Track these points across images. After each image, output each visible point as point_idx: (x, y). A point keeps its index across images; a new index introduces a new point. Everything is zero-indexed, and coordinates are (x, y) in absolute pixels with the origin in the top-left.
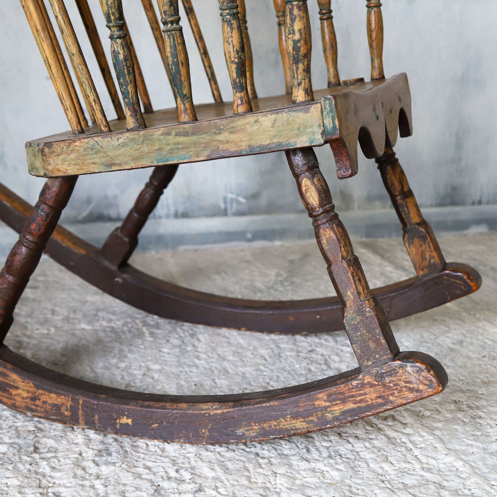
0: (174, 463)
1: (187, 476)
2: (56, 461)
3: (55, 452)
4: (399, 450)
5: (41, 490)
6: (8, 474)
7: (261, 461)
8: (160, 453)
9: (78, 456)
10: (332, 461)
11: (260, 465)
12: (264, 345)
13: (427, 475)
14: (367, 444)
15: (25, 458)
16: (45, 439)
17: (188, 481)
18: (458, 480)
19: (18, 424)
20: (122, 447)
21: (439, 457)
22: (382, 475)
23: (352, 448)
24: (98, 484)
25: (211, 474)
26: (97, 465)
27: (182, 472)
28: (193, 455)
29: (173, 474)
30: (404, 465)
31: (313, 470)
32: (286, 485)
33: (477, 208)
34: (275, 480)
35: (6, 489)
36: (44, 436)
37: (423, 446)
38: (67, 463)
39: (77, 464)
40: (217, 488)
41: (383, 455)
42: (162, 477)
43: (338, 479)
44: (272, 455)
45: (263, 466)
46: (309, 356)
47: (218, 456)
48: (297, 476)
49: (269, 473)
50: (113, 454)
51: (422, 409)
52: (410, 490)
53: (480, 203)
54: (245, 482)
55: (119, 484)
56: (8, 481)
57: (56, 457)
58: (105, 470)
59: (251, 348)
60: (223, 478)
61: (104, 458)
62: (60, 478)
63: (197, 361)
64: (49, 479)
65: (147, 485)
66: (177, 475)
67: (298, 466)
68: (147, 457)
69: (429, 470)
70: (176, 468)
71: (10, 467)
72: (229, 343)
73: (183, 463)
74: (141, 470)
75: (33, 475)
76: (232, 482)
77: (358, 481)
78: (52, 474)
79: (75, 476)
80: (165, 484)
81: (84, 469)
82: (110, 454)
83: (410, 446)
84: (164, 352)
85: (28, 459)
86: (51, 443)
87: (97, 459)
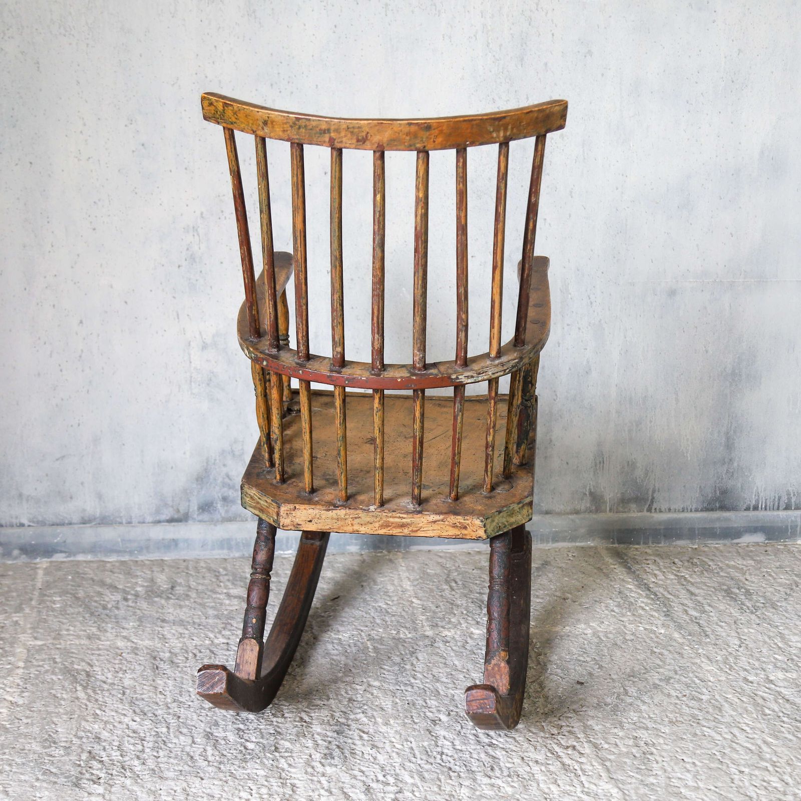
0: (382, 769)
1: (391, 780)
2: (292, 759)
3: (291, 752)
4: (569, 775)
5: (282, 781)
6: (257, 766)
7: (452, 774)
8: (373, 760)
9: (309, 757)
10: (510, 779)
11: (450, 778)
12: (476, 669)
14: (543, 768)
15: (268, 755)
16: (283, 741)
17: (392, 784)
19: (261, 727)
20: (343, 753)
21: (601, 784)
22: (547, 794)
23: (529, 770)
24: (323, 780)
25: (410, 781)
26: (323, 765)
27: (388, 777)
28: (398, 765)
29: (381, 778)
30: (568, 788)
31: (493, 785)
32: (467, 794)
33: (752, 514)
34: (460, 790)
35: (256, 777)
36: (282, 739)
37: (590, 773)
38: (300, 762)
39: (308, 763)
40: (413, 791)
41: (554, 778)
42: (372, 779)
43: (510, 793)
44: (462, 770)
45: (453, 778)
47: (418, 768)
48: (478, 788)
49: (457, 784)
50: (336, 758)
51: (603, 742)
53: (756, 508)
54: (436, 789)
55: (339, 781)
56: (257, 771)
57: (291, 756)
58: (329, 770)
59: (464, 670)
60: (419, 784)
61: (328, 761)
62: (295, 773)
63: (413, 681)
64: (287, 773)
65: (361, 784)
66: (384, 779)
67: (481, 780)
68: (362, 763)
70: (383, 773)
71: (258, 761)
72: (445, 664)
73: (390, 770)
74: (356, 773)
75: (275, 769)
76: (425, 788)
77: (526, 797)
78: (289, 769)
79: (306, 773)
80: (374, 785)
81: (313, 768)
82: (333, 758)
83: (580, 772)
84: (384, 669)
85: (271, 756)
86: (287, 744)
87: (323, 761)
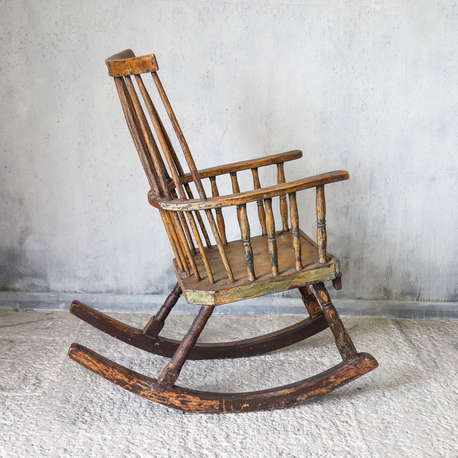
0: (238, 426)
1: (241, 432)
2: (191, 418)
4: (341, 436)
5: (182, 429)
6: (171, 420)
7: (275, 431)
9: (200, 418)
10: (307, 436)
11: (274, 433)
13: (347, 449)
14: (327, 432)
15: (179, 415)
17: (241, 434)
18: (358, 452)
20: (219, 417)
21: (357, 442)
22: (325, 445)
23: (319, 432)
24: (205, 430)
25: (252, 433)
26: (207, 423)
27: (240, 431)
28: (247, 425)
29: (236, 431)
30: (338, 443)
31: (296, 439)
32: (281, 442)
34: (278, 440)
35: (169, 426)
37: (353, 436)
40: (252, 439)
41: (331, 437)
42: (231, 432)
43: (305, 443)
44: (282, 430)
45: (275, 434)
47: (258, 427)
48: (288, 440)
49: (277, 437)
50: (215, 419)
51: (364, 420)
52: (334, 453)
54: (265, 438)
55: (213, 431)
56: (170, 423)
58: (209, 425)
60: (256, 436)
61: (210, 420)
62: (191, 426)
63: (267, 382)
65: (224, 433)
66: (238, 432)
67: (291, 436)
68: (228, 423)
69: (348, 446)
70: (238, 429)
71: (172, 418)
72: (287, 375)
73: (242, 427)
74: (224, 427)
75: (181, 423)
76: (259, 438)
77: (313, 446)
78: (188, 423)
79: (197, 426)
80: (231, 434)
81: (201, 423)
82: (213, 419)
83: (347, 435)
84: (253, 376)
87: (207, 420)
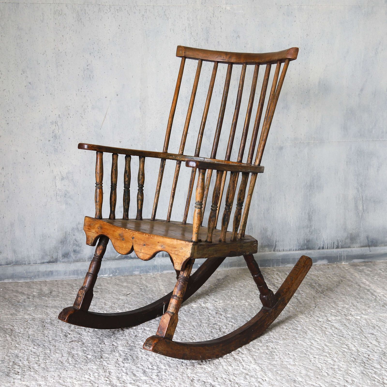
0: (151, 363)
1: (155, 368)
2: (109, 361)
3: (108, 359)
4: (237, 362)
5: (104, 370)
6: (92, 365)
7: (183, 364)
8: (146, 360)
9: (117, 360)
10: (210, 365)
11: (183, 366)
12: (195, 321)
13: (244, 371)
14: (225, 360)
16: (105, 354)
18: (254, 373)
19: (94, 349)
20: (132, 358)
21: (251, 365)
22: (226, 370)
23: (219, 361)
24: (124, 369)
26: (123, 363)
29: (150, 367)
30: (236, 367)
31: (202, 368)
32: (190, 372)
33: (321, 251)
34: (187, 370)
35: (92, 369)
36: (104, 353)
37: (247, 361)
38: (113, 362)
39: (116, 363)
40: (165, 372)
41: (230, 364)
42: (146, 368)
43: (210, 371)
44: (188, 362)
45: (184, 366)
46: (213, 326)
47: (168, 362)
48: (195, 369)
49: (185, 368)
50: (129, 360)
51: (252, 348)
52: (235, 375)
53: (323, 248)
54: (176, 370)
55: (131, 369)
56: (93, 367)
57: (109, 360)
58: (126, 365)
59: (189, 322)
60: (168, 369)
61: (126, 361)
62: (111, 367)
64: (107, 367)
65: (141, 370)
66: (152, 368)
67: (197, 366)
68: (141, 362)
69: (245, 369)
71: (93, 362)
73: (154, 364)
74: (139, 365)
75: (101, 365)
76: (171, 370)
77: (217, 372)
78: (108, 365)
79: (116, 366)
80: (147, 370)
81: (119, 364)
82: (128, 360)
83: (242, 361)
84: (152, 323)
85: (99, 360)
86: (107, 355)
87: (123, 361)
